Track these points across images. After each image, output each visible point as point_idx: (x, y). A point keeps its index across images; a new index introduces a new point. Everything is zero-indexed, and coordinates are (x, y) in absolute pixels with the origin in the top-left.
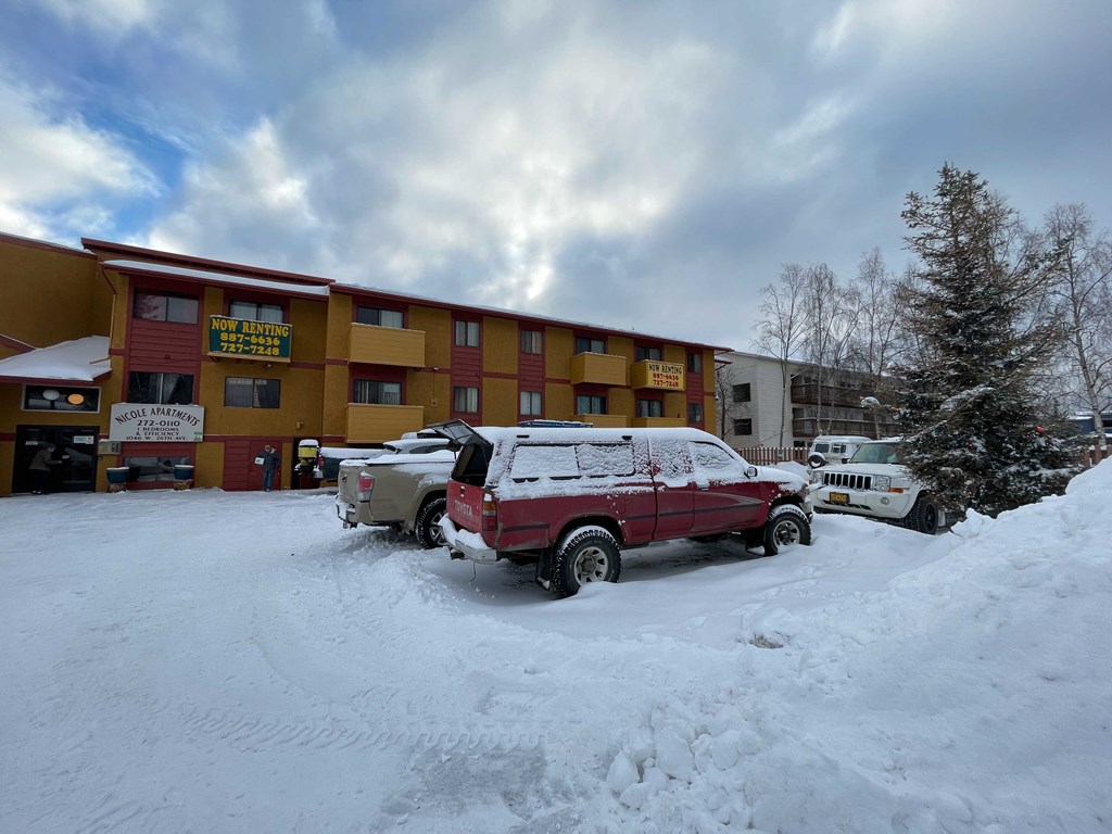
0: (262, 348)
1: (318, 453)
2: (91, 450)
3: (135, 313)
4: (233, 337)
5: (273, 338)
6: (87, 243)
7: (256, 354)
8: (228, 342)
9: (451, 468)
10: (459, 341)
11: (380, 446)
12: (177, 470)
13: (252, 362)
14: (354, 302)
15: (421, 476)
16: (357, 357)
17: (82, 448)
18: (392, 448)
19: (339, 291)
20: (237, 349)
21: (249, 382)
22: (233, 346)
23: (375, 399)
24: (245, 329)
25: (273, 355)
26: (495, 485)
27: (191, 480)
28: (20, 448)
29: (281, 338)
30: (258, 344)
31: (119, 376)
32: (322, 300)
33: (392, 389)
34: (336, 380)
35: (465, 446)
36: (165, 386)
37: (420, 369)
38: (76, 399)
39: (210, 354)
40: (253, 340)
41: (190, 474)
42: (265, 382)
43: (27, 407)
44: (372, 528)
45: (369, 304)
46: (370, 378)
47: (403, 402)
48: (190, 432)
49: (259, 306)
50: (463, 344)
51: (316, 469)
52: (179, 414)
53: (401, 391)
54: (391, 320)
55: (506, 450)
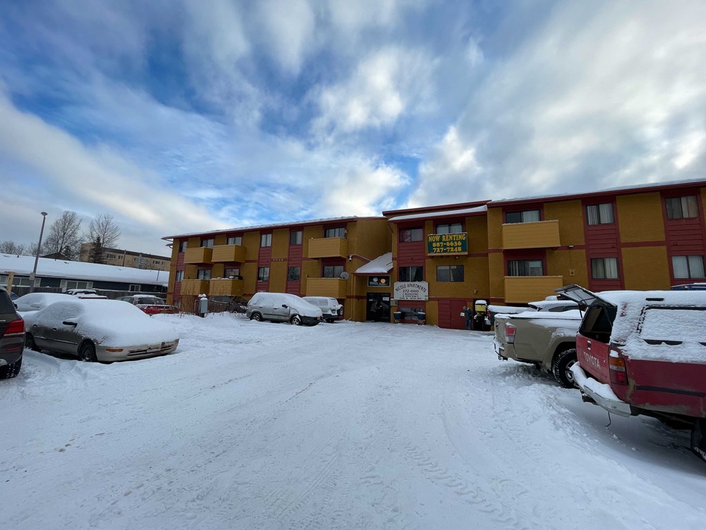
0: (452, 248)
1: (487, 309)
2: (388, 303)
3: (401, 241)
4: (438, 244)
5: (457, 241)
6: (385, 214)
7: (450, 252)
8: (436, 247)
9: (578, 324)
10: (592, 221)
11: (526, 305)
12: (419, 314)
13: (448, 256)
14: (503, 211)
15: (554, 329)
16: (508, 246)
17: (385, 302)
18: (535, 307)
19: (493, 206)
20: (441, 250)
21: (448, 268)
22: (438, 249)
23: (523, 273)
24: (444, 239)
25: (458, 251)
26: (622, 343)
27: (424, 320)
28: (368, 302)
29: (462, 241)
30: (450, 246)
31: (396, 271)
32: (483, 214)
33: (537, 264)
34: (495, 262)
35: (591, 307)
36: (412, 273)
37: (557, 248)
38: (383, 281)
39: (429, 255)
40: (448, 244)
41: (423, 317)
42: (455, 267)
43: (369, 285)
44: (521, 363)
45: (513, 210)
46: (518, 259)
47: (545, 273)
48: (423, 295)
49: (450, 225)
50: (596, 223)
51: (486, 319)
52: (418, 286)
53: (543, 265)
54: (530, 217)
55: (633, 312)
